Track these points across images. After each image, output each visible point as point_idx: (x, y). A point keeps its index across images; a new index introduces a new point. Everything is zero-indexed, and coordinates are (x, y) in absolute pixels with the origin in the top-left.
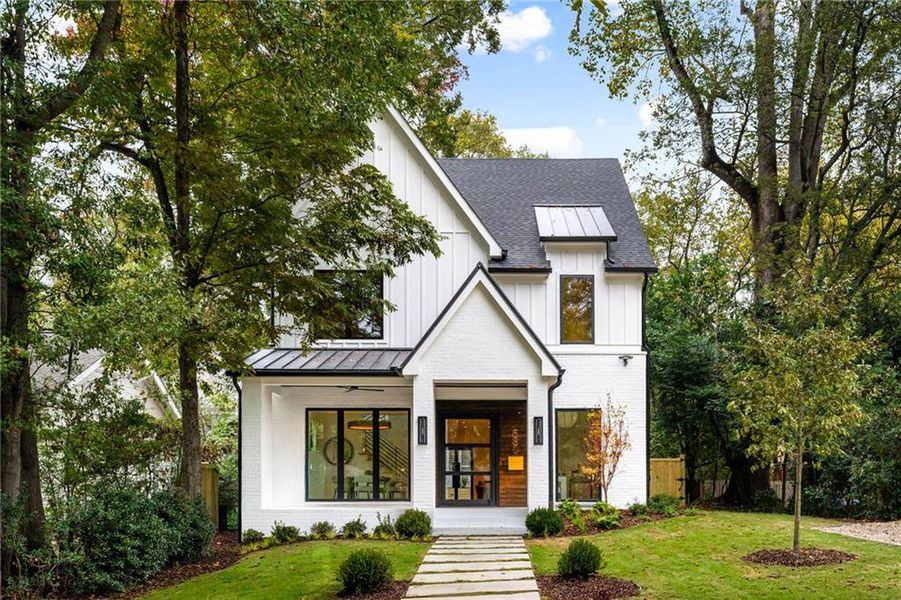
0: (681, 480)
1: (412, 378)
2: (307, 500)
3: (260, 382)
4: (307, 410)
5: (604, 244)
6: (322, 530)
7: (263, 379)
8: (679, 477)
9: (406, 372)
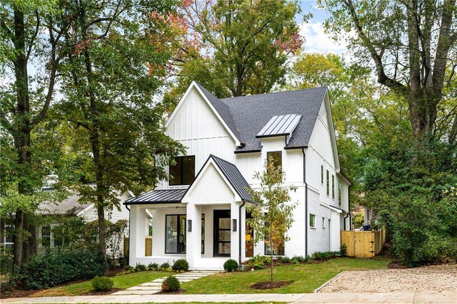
0: (372, 242)
1: (186, 204)
2: (166, 253)
3: (136, 207)
4: (166, 215)
5: (284, 137)
6: (166, 266)
7: (137, 205)
8: (371, 241)
9: (182, 201)
